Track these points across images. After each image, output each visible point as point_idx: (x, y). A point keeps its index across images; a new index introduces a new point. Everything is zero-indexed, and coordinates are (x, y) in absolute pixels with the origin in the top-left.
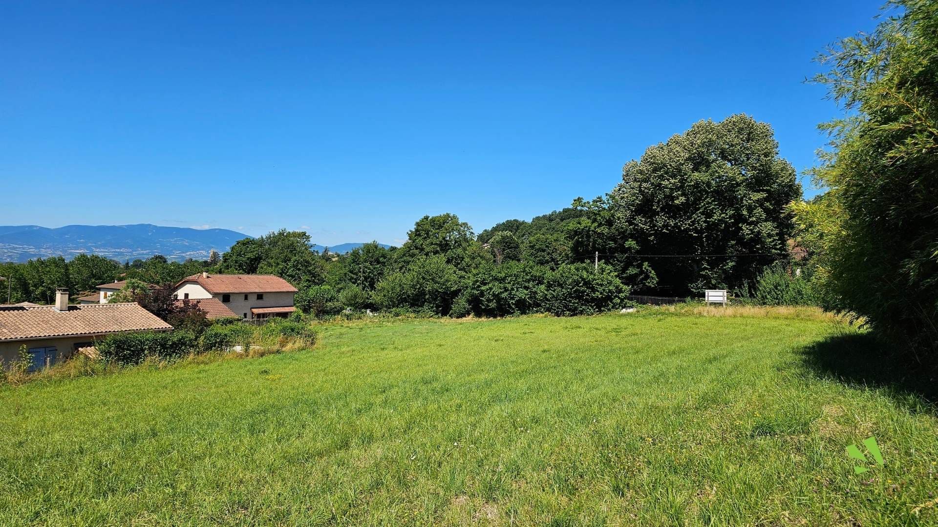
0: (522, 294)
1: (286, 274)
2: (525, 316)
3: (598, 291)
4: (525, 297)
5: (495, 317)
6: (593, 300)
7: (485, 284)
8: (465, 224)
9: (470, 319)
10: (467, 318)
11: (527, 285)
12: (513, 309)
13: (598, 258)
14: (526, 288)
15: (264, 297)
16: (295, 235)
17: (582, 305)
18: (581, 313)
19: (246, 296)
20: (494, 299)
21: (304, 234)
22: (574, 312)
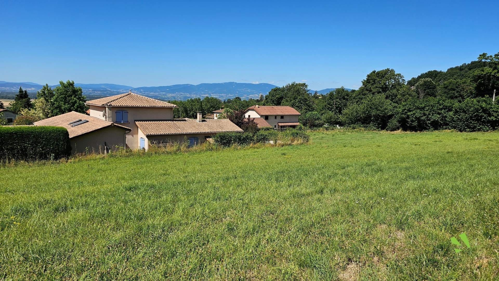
0: (436, 117)
1: (295, 105)
2: (437, 131)
3: (493, 116)
4: (438, 120)
5: (416, 131)
6: (489, 121)
7: (410, 111)
8: (399, 75)
9: (399, 132)
10: (397, 132)
11: (440, 111)
12: (429, 127)
13: (495, 94)
14: (439, 114)
15: (284, 117)
16: (300, 85)
17: (480, 124)
18: (479, 130)
19: (276, 117)
20: (416, 120)
21: (304, 84)
22: (473, 129)
